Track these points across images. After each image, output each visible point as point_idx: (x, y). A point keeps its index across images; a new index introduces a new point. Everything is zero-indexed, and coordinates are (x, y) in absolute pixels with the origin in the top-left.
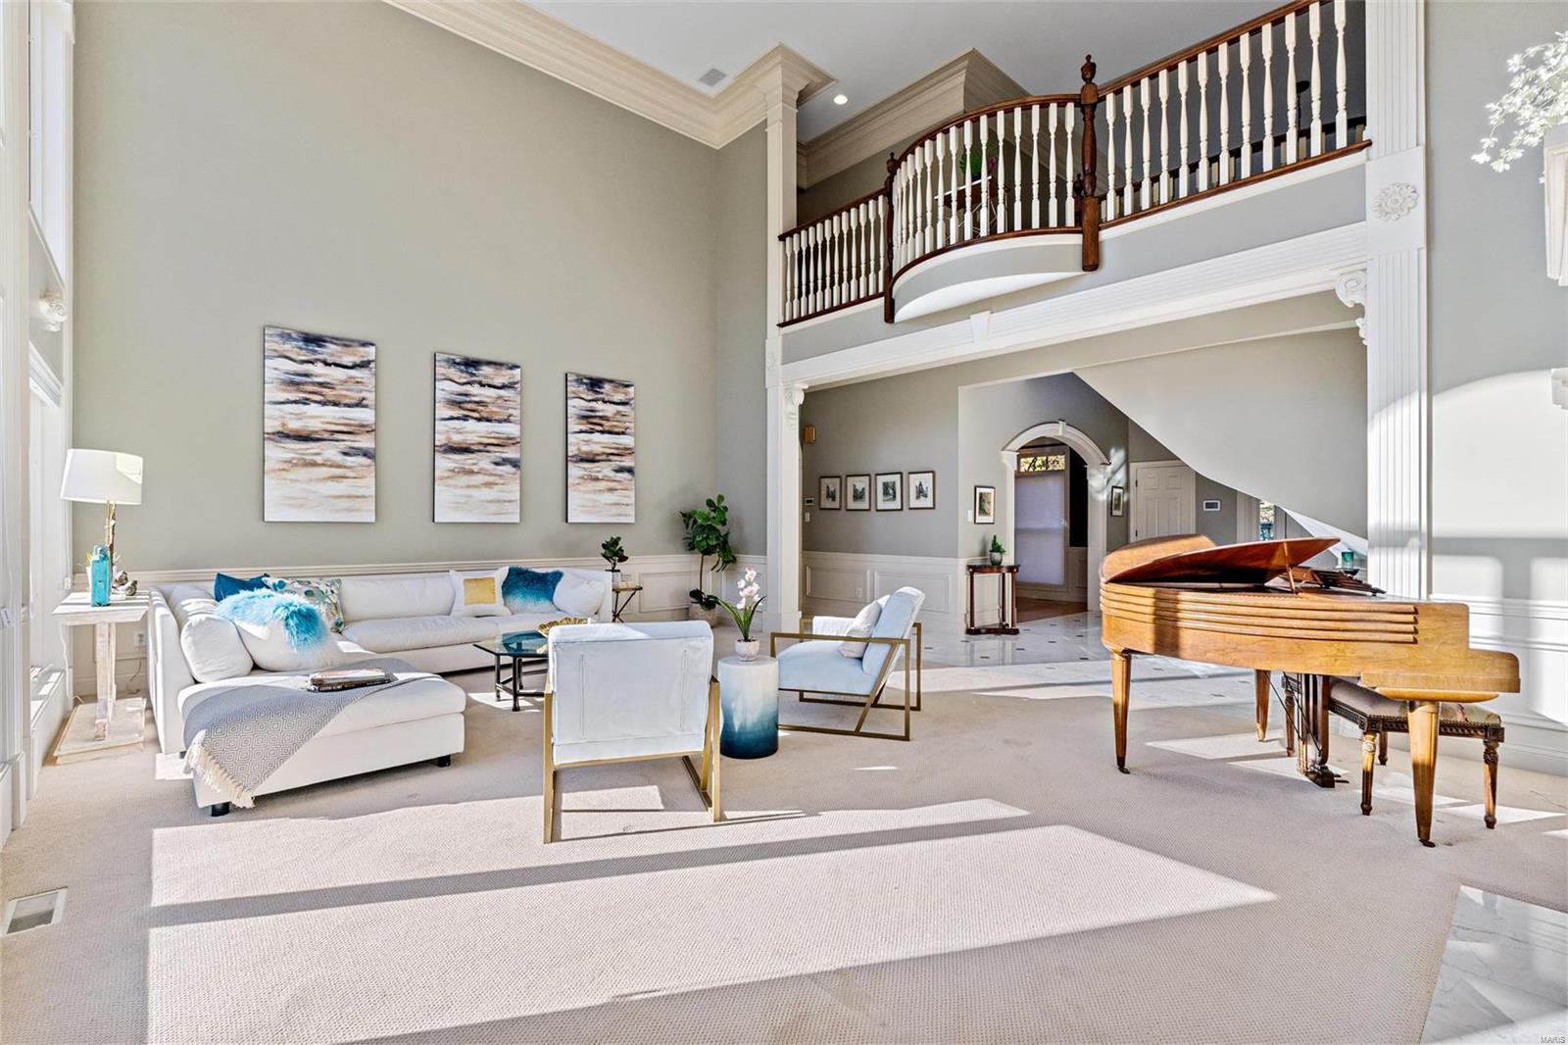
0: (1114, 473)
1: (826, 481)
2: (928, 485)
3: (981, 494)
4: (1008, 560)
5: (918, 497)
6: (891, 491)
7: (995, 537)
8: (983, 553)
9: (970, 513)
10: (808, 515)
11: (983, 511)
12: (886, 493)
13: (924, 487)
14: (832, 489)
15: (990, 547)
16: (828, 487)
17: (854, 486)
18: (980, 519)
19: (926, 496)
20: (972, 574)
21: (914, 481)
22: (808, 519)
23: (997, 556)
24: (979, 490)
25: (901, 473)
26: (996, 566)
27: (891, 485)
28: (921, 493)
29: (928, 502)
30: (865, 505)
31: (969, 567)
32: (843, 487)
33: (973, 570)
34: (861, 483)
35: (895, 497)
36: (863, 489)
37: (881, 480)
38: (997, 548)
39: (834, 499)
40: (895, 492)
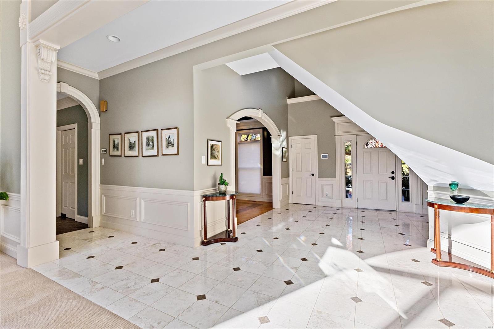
0: (283, 141)
1: (112, 137)
2: (174, 138)
3: (212, 146)
4: (231, 189)
5: (168, 147)
6: (151, 143)
7: (222, 174)
8: (214, 186)
9: (204, 158)
10: (103, 160)
11: (213, 157)
12: (148, 144)
13: (172, 140)
14: (116, 143)
15: (218, 182)
16: (114, 141)
17: (129, 140)
18: (211, 162)
19: (173, 146)
20: (205, 201)
21: (165, 135)
22: (103, 163)
23: (223, 188)
24: (210, 142)
25: (157, 130)
26: (223, 194)
27: (151, 139)
28: (170, 143)
29: (173, 150)
30: (135, 153)
31: (203, 196)
32: (123, 140)
33: (206, 198)
34: (133, 138)
35: (153, 147)
36: (135, 142)
37: (145, 135)
38: (223, 182)
39: (118, 149)
40: (153, 144)
